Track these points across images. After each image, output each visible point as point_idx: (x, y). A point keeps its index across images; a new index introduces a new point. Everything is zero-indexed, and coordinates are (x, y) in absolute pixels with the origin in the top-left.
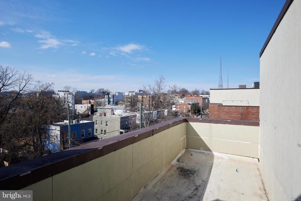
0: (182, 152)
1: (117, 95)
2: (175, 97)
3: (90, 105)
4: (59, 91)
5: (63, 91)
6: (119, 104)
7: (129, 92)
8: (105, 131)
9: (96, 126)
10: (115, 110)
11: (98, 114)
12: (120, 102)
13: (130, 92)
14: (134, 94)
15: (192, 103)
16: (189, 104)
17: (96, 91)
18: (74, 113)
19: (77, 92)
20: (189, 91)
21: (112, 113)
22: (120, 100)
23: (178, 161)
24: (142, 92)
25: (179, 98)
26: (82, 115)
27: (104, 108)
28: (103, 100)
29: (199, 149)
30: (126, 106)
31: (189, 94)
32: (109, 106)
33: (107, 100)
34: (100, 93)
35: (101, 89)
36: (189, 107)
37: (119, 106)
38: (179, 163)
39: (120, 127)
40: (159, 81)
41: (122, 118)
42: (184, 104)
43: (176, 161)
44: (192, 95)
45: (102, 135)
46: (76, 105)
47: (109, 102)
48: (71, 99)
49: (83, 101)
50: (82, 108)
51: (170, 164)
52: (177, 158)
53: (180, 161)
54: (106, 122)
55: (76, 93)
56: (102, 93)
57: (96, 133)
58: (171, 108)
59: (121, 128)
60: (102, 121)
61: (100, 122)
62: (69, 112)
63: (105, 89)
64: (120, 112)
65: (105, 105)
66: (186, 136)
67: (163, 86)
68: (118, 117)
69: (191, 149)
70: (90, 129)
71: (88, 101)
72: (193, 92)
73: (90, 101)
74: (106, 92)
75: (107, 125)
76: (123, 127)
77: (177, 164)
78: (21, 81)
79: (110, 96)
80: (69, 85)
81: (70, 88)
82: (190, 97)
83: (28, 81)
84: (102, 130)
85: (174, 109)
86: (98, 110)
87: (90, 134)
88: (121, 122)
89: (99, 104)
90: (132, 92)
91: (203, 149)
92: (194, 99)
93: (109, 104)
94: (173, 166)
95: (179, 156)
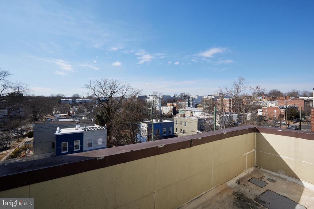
0: (248, 171)
1: (196, 98)
2: (262, 100)
3: (172, 107)
4: (150, 96)
5: (153, 96)
6: (198, 107)
7: (208, 95)
8: (184, 130)
9: (176, 126)
10: (194, 112)
11: (179, 115)
12: (199, 105)
13: (210, 95)
14: (213, 97)
15: (286, 107)
16: (282, 108)
17: (178, 95)
18: (160, 114)
19: (164, 96)
20: (284, 93)
21: (192, 115)
22: (200, 103)
23: (239, 182)
24: (222, 95)
25: (268, 101)
26: (165, 115)
27: (184, 110)
28: (184, 103)
29: (277, 172)
30: (205, 109)
31: (282, 96)
32: (189, 109)
33: (187, 103)
34: (182, 97)
35: (183, 93)
36: (282, 111)
37: (198, 108)
38: (240, 186)
39: (197, 128)
40: (238, 83)
41: (199, 120)
42: (274, 108)
43: (235, 182)
44: (287, 97)
45: (181, 134)
46: (162, 107)
47: (189, 104)
48: (158, 102)
49: (168, 104)
50: (166, 110)
51: (224, 184)
52: (237, 178)
53: (242, 183)
54: (185, 123)
55: (162, 97)
56: (183, 96)
57: (177, 131)
58: (257, 112)
59: (198, 130)
60: (181, 122)
61: (180, 123)
62: (152, 113)
63: (186, 93)
64: (198, 114)
65: (185, 108)
66: (257, 151)
67: (243, 87)
68: (196, 118)
69: (263, 170)
70: (171, 128)
71: (172, 103)
72: (289, 93)
73: (173, 104)
74: (187, 96)
75: (185, 125)
76: (200, 128)
77: (235, 187)
78: (123, 89)
79: (190, 99)
80: (156, 91)
81: (157, 93)
82: (284, 99)
83: (127, 88)
84: (181, 130)
85: (260, 113)
86: (179, 111)
87: (170, 132)
88: (199, 124)
89: (181, 107)
90: (211, 95)
91: (284, 173)
92: (290, 101)
93: (189, 106)
94: (228, 188)
95: (242, 176)
